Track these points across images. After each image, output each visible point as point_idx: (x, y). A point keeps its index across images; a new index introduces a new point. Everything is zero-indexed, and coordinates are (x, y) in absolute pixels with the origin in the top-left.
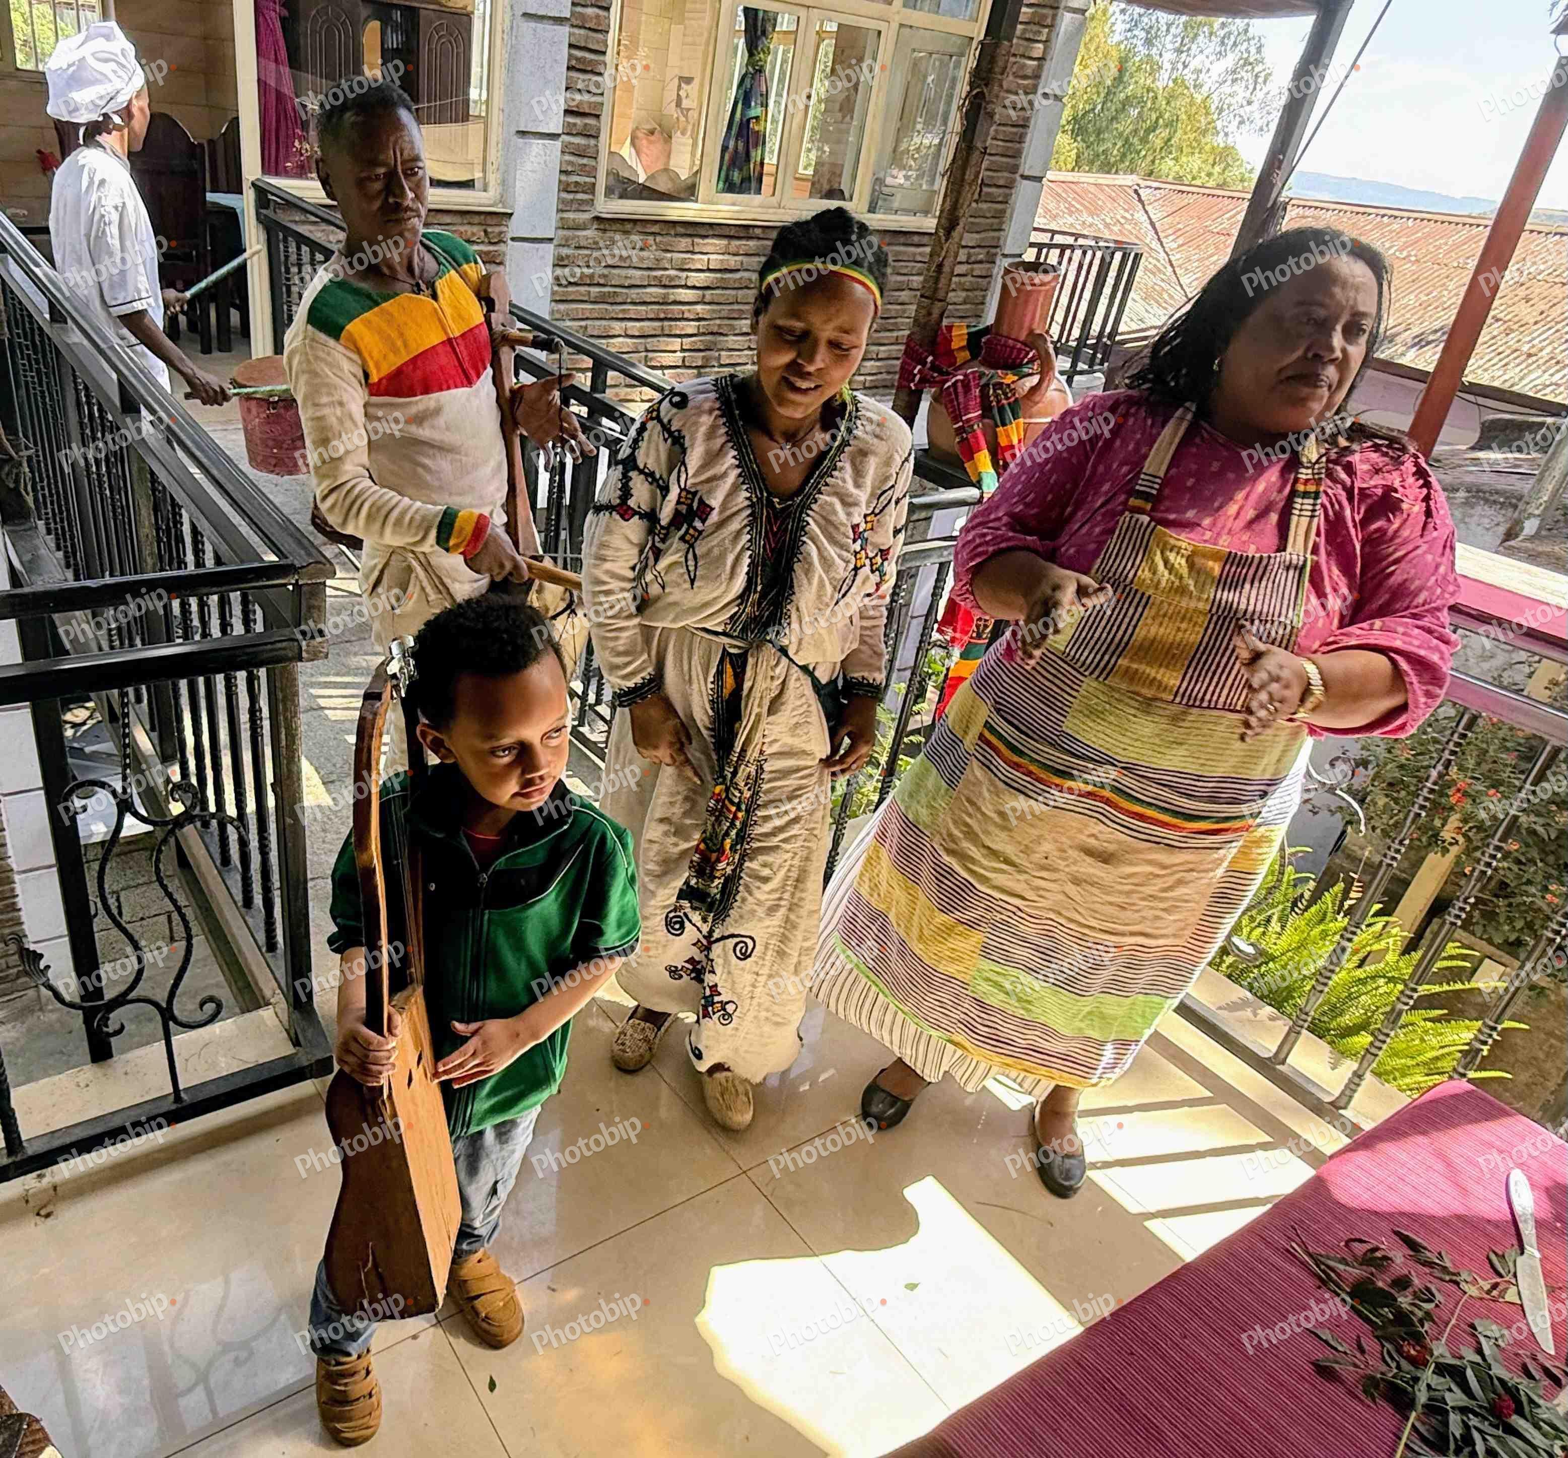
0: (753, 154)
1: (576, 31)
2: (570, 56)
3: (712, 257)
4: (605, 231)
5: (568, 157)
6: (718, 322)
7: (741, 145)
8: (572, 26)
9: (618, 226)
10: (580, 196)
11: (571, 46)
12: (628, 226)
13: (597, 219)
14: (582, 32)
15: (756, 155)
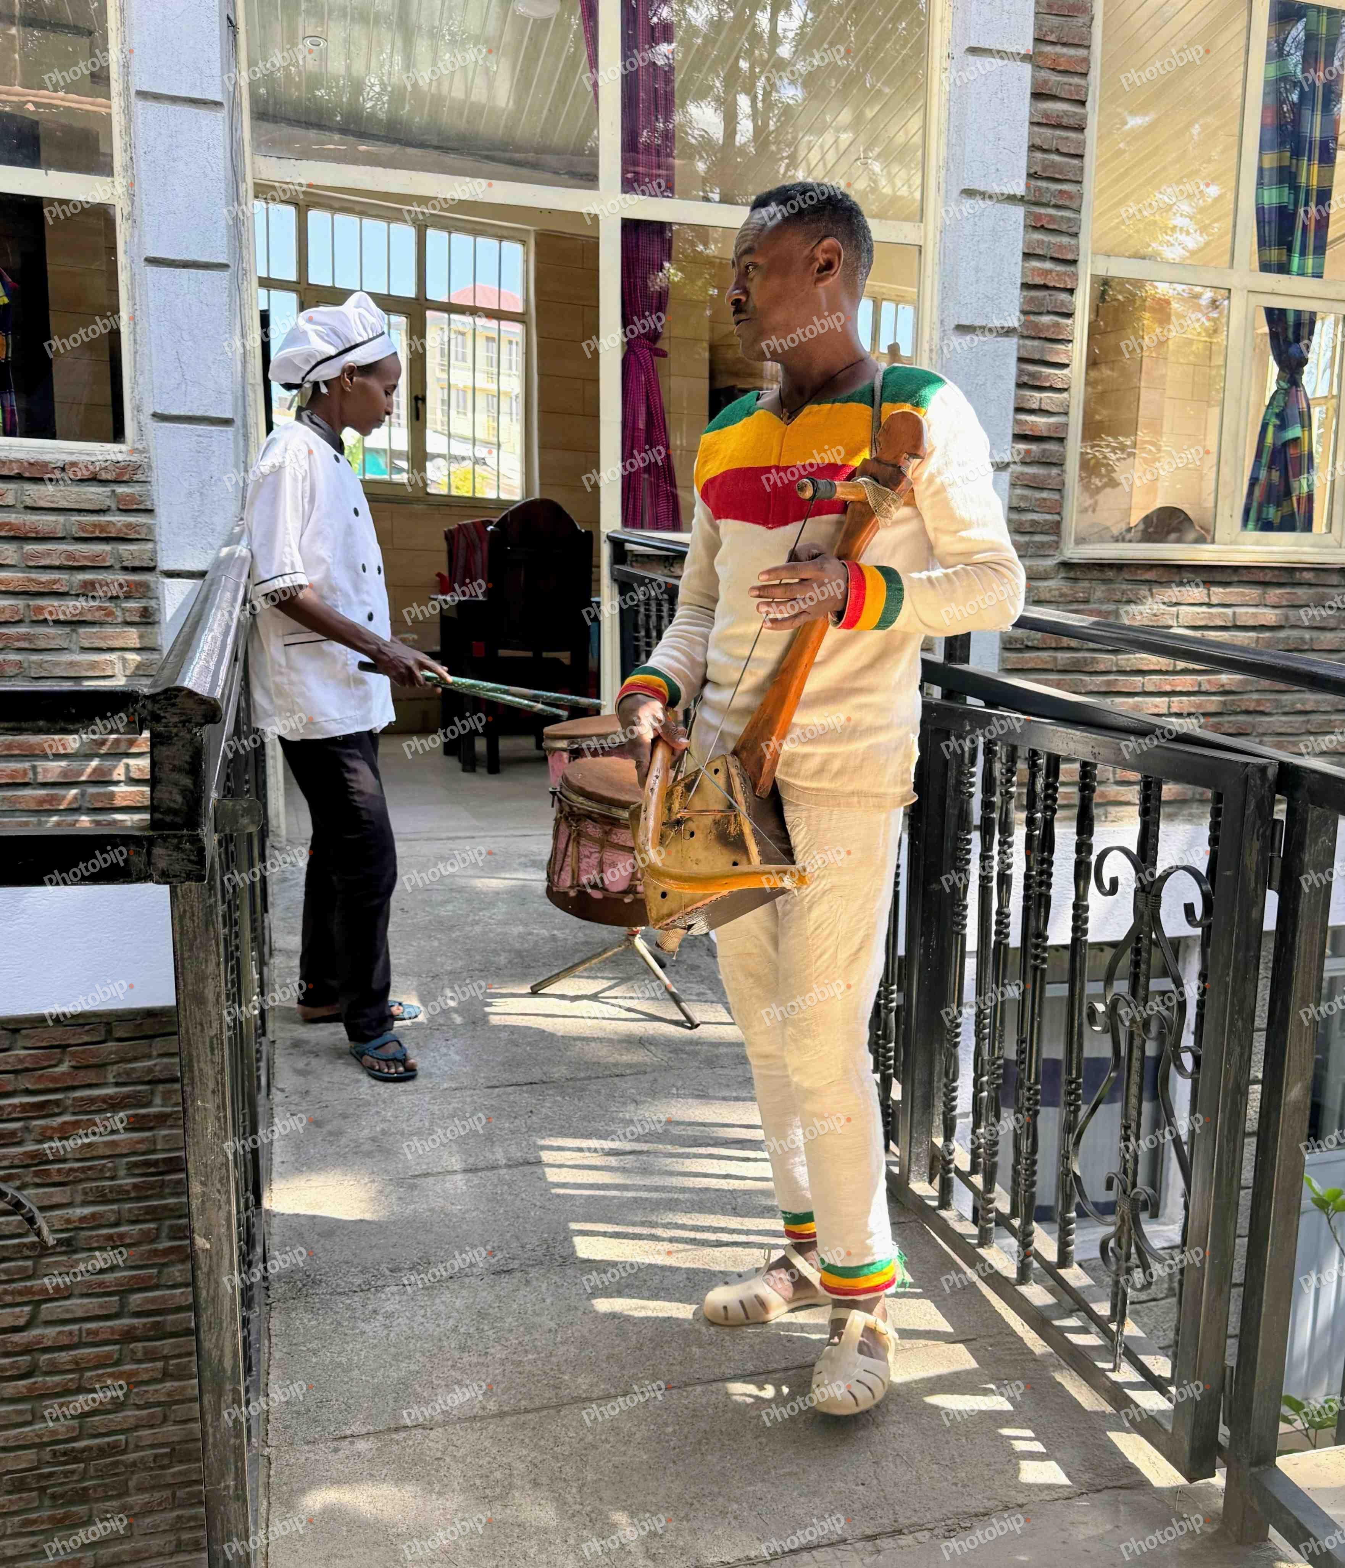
0: (1295, 485)
1: (1029, 343)
2: (1020, 372)
3: (1239, 610)
4: (1076, 580)
5: (1019, 491)
6: (1255, 696)
7: (1275, 476)
8: (1023, 337)
9: (1096, 574)
10: (1038, 538)
11: (1021, 360)
12: (1110, 574)
13: (1066, 565)
14: (1036, 343)
15: (1301, 485)
